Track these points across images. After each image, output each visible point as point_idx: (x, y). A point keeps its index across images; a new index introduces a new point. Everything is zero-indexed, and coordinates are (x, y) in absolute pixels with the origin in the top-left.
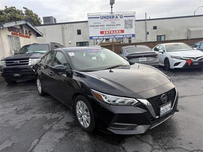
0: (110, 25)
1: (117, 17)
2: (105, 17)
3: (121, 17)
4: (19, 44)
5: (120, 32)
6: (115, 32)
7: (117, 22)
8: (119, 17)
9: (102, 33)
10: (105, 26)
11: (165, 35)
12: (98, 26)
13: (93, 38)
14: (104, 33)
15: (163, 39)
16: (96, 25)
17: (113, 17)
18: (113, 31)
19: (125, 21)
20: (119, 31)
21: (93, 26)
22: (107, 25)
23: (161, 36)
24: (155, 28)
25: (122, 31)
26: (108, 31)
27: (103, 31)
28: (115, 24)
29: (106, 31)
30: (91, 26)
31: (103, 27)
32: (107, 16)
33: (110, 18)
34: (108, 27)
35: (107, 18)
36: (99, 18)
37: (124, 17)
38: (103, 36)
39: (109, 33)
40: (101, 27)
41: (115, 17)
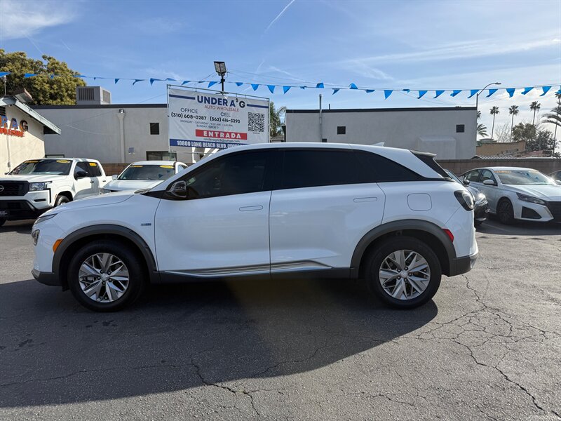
0: (219, 120)
1: (232, 104)
2: (207, 100)
3: (242, 104)
5: (239, 136)
6: (228, 135)
7: (232, 115)
8: (237, 104)
9: (199, 133)
10: (208, 120)
12: (192, 117)
13: (179, 143)
14: (205, 133)
16: (187, 113)
17: (225, 102)
18: (225, 133)
19: (250, 114)
20: (236, 134)
21: (180, 116)
22: (212, 119)
25: (244, 136)
26: (214, 132)
27: (203, 131)
28: (229, 119)
29: (208, 131)
30: (175, 115)
31: (201, 121)
32: (212, 99)
33: (219, 104)
34: (214, 122)
35: (212, 103)
36: (194, 98)
37: (248, 105)
38: (202, 142)
39: (214, 135)
40: (198, 120)
41: (229, 104)
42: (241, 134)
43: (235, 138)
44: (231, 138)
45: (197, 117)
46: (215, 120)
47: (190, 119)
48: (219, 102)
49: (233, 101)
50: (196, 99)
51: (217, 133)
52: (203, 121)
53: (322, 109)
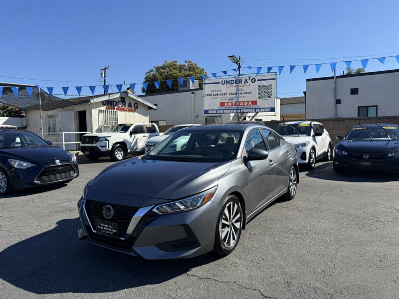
0: (235, 94)
1: (246, 82)
2: (228, 82)
3: (253, 80)
4: (116, 119)
5: (250, 103)
6: (242, 104)
7: (246, 89)
8: (250, 81)
9: (222, 104)
10: (228, 95)
11: (377, 106)
12: (217, 95)
13: (209, 112)
14: (226, 104)
15: (372, 113)
16: (214, 93)
17: (240, 81)
18: (240, 102)
19: (260, 86)
20: (248, 102)
21: (210, 95)
22: (231, 94)
23: (367, 107)
24: (354, 91)
25: (254, 103)
26: (232, 102)
27: (224, 103)
28: (243, 92)
29: (228, 102)
30: (207, 95)
31: (224, 96)
32: (231, 81)
33: (236, 83)
34: (232, 96)
35: (231, 84)
36: (219, 83)
37: (258, 80)
38: (224, 110)
39: (232, 104)
40: (222, 96)
41: (243, 82)
42: (252, 102)
43: (248, 105)
44: (244, 105)
45: (221, 94)
46: (233, 94)
47: (217, 96)
48: (236, 82)
49: (246, 80)
50: (221, 83)
51: (234, 103)
52: (225, 96)
53: (336, 75)
